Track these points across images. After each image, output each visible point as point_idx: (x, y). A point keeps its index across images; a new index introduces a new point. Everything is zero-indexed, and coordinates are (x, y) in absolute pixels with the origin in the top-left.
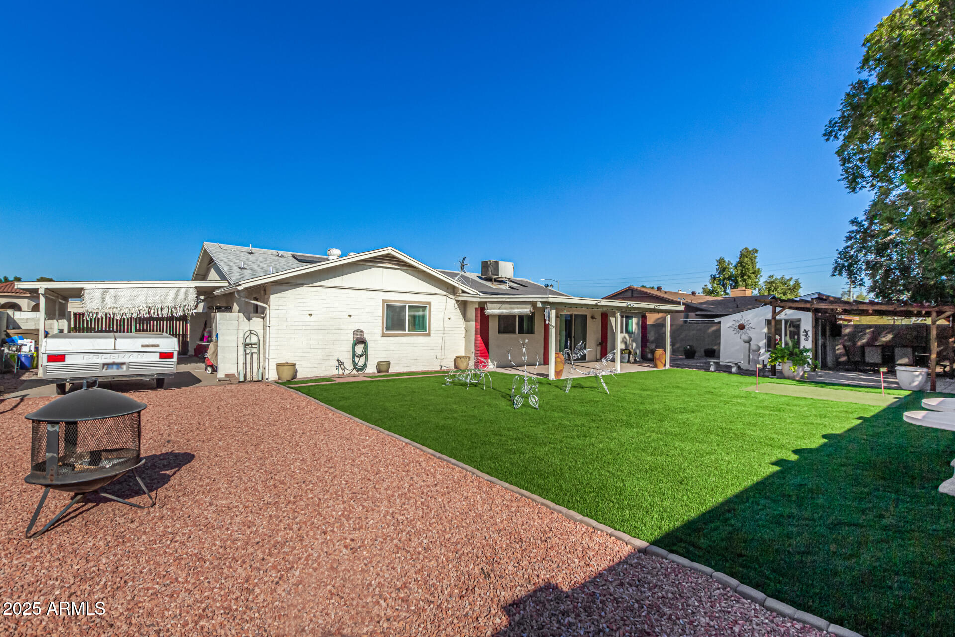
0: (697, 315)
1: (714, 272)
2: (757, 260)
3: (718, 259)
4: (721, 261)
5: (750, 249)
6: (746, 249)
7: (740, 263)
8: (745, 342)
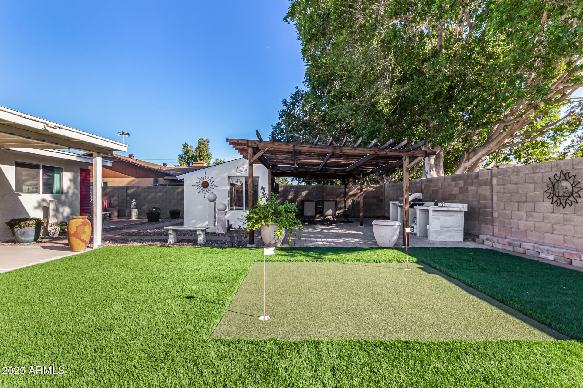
0: (165, 179)
1: (181, 153)
2: (209, 147)
3: (184, 143)
4: (186, 145)
5: (205, 140)
6: (202, 139)
7: (199, 148)
8: (210, 201)
